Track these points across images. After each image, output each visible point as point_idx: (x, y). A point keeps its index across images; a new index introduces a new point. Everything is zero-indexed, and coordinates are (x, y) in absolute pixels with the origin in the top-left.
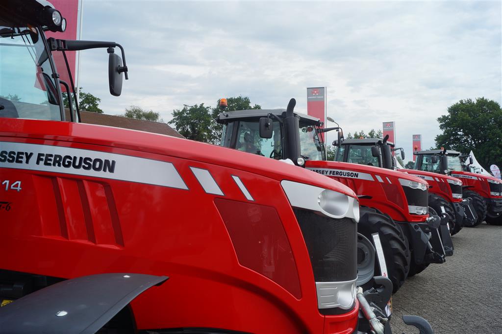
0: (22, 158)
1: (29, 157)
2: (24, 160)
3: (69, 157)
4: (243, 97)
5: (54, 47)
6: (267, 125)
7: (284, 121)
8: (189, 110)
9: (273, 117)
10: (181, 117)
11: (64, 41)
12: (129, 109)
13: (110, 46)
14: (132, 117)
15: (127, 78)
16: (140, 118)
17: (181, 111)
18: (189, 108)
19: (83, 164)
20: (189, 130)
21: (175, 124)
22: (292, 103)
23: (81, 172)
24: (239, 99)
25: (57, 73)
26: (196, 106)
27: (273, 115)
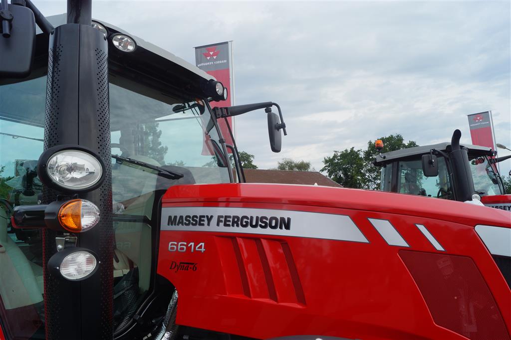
0: (204, 221)
1: (209, 219)
2: (206, 222)
3: (246, 217)
4: (395, 135)
5: (219, 114)
6: (431, 163)
7: (449, 156)
8: (340, 156)
9: (437, 153)
10: (332, 164)
11: (227, 109)
12: (281, 162)
13: (267, 106)
14: (284, 169)
15: (285, 134)
16: (292, 169)
17: (331, 158)
18: (339, 154)
19: (260, 223)
20: (342, 175)
21: (327, 171)
22: (457, 135)
23: (259, 231)
24: (391, 138)
25: (223, 138)
26: (346, 151)
27: (437, 151)
